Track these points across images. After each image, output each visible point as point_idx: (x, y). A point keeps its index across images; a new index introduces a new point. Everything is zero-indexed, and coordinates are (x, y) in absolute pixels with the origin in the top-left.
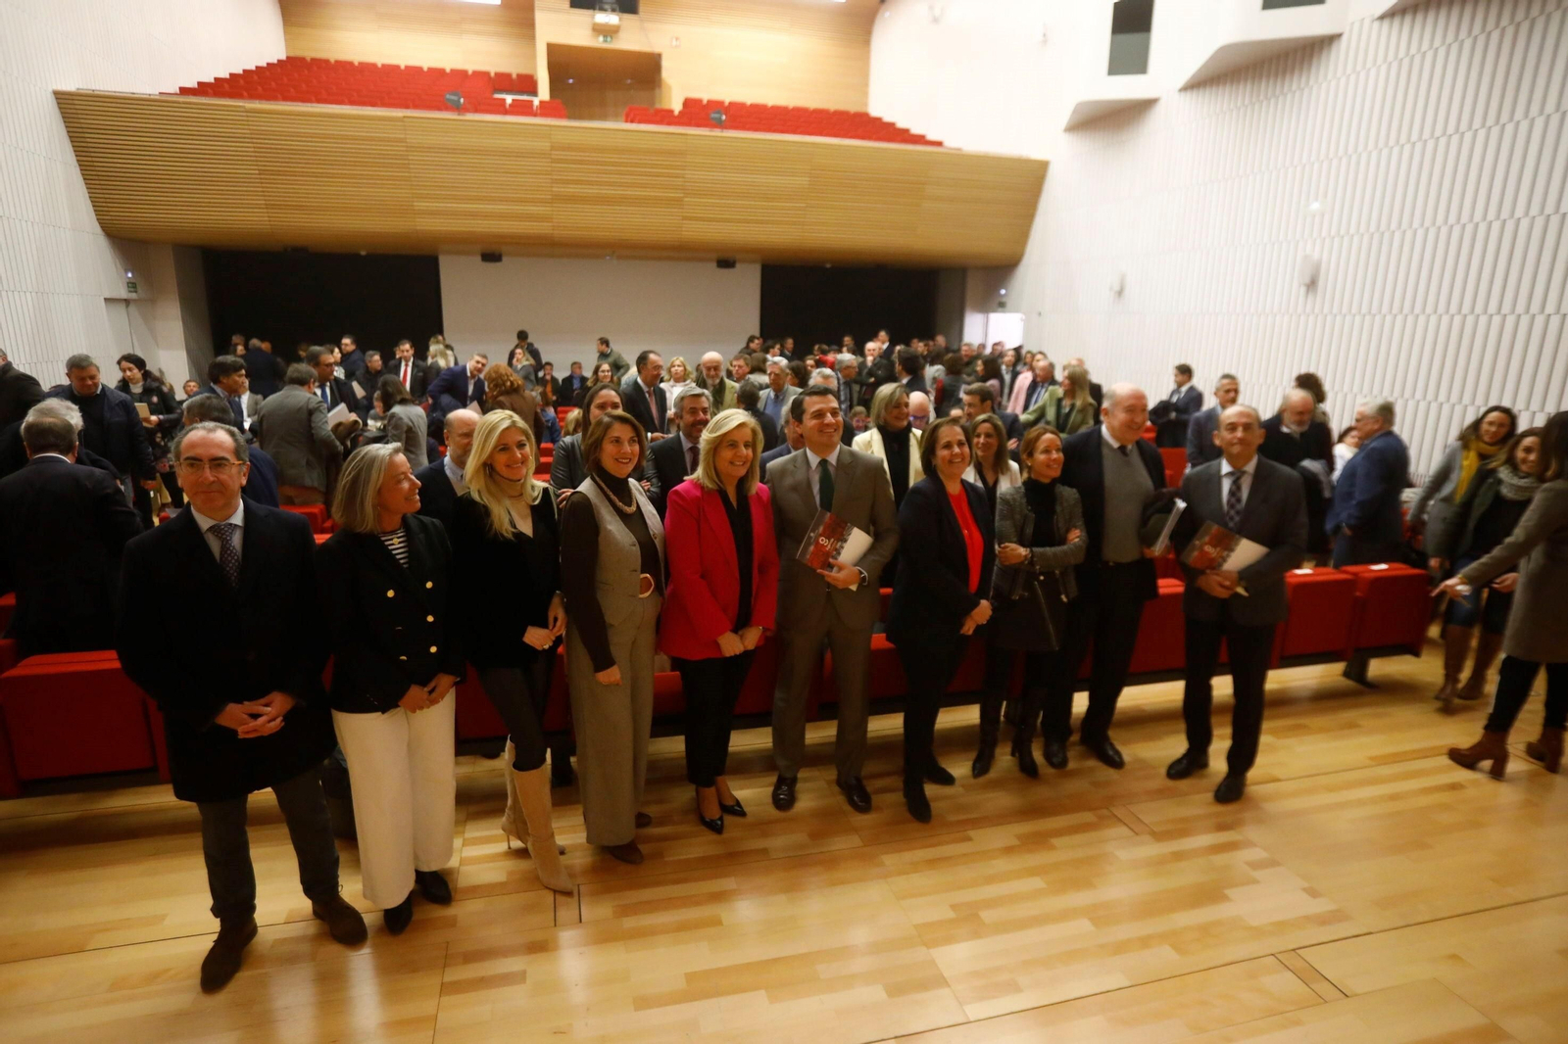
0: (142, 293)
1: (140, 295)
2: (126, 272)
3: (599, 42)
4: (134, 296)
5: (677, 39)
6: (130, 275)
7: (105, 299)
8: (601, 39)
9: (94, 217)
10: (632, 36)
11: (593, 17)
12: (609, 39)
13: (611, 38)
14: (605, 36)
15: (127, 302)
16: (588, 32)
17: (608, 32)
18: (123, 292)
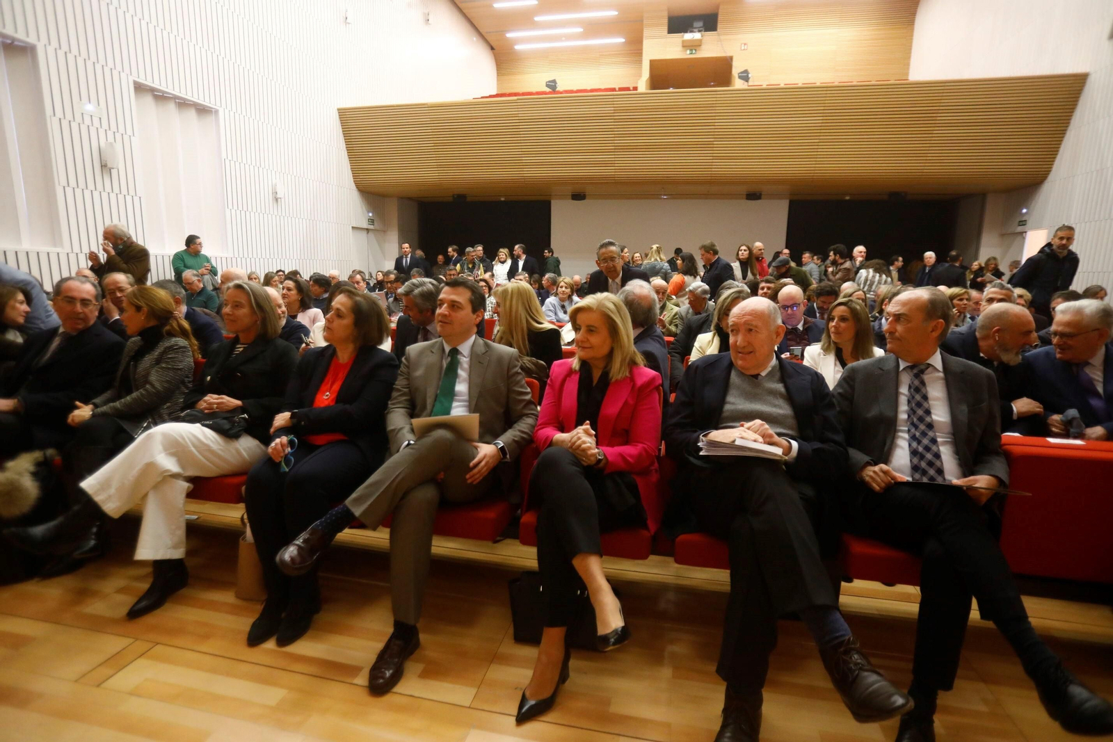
0: (377, 226)
1: (376, 227)
2: (368, 212)
3: (687, 55)
4: (372, 227)
5: (745, 44)
6: (371, 215)
7: (353, 227)
8: (688, 52)
9: (352, 180)
10: (711, 46)
11: (683, 37)
12: (694, 51)
13: (696, 50)
14: (691, 50)
15: (368, 230)
16: (680, 48)
17: (694, 46)
18: (365, 225)
